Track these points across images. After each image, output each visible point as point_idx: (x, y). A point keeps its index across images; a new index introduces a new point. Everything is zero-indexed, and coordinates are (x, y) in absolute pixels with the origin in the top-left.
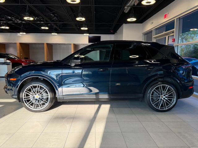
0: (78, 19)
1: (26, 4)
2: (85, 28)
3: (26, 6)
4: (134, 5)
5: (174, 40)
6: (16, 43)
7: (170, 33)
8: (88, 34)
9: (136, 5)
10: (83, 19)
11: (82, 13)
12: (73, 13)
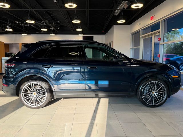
0: (74, 22)
1: (28, 9)
2: (80, 30)
3: (28, 11)
4: (124, 8)
5: (160, 39)
6: (18, 44)
7: (156, 33)
8: (82, 35)
9: (126, 9)
10: (79, 22)
11: (77, 16)
12: (69, 16)
